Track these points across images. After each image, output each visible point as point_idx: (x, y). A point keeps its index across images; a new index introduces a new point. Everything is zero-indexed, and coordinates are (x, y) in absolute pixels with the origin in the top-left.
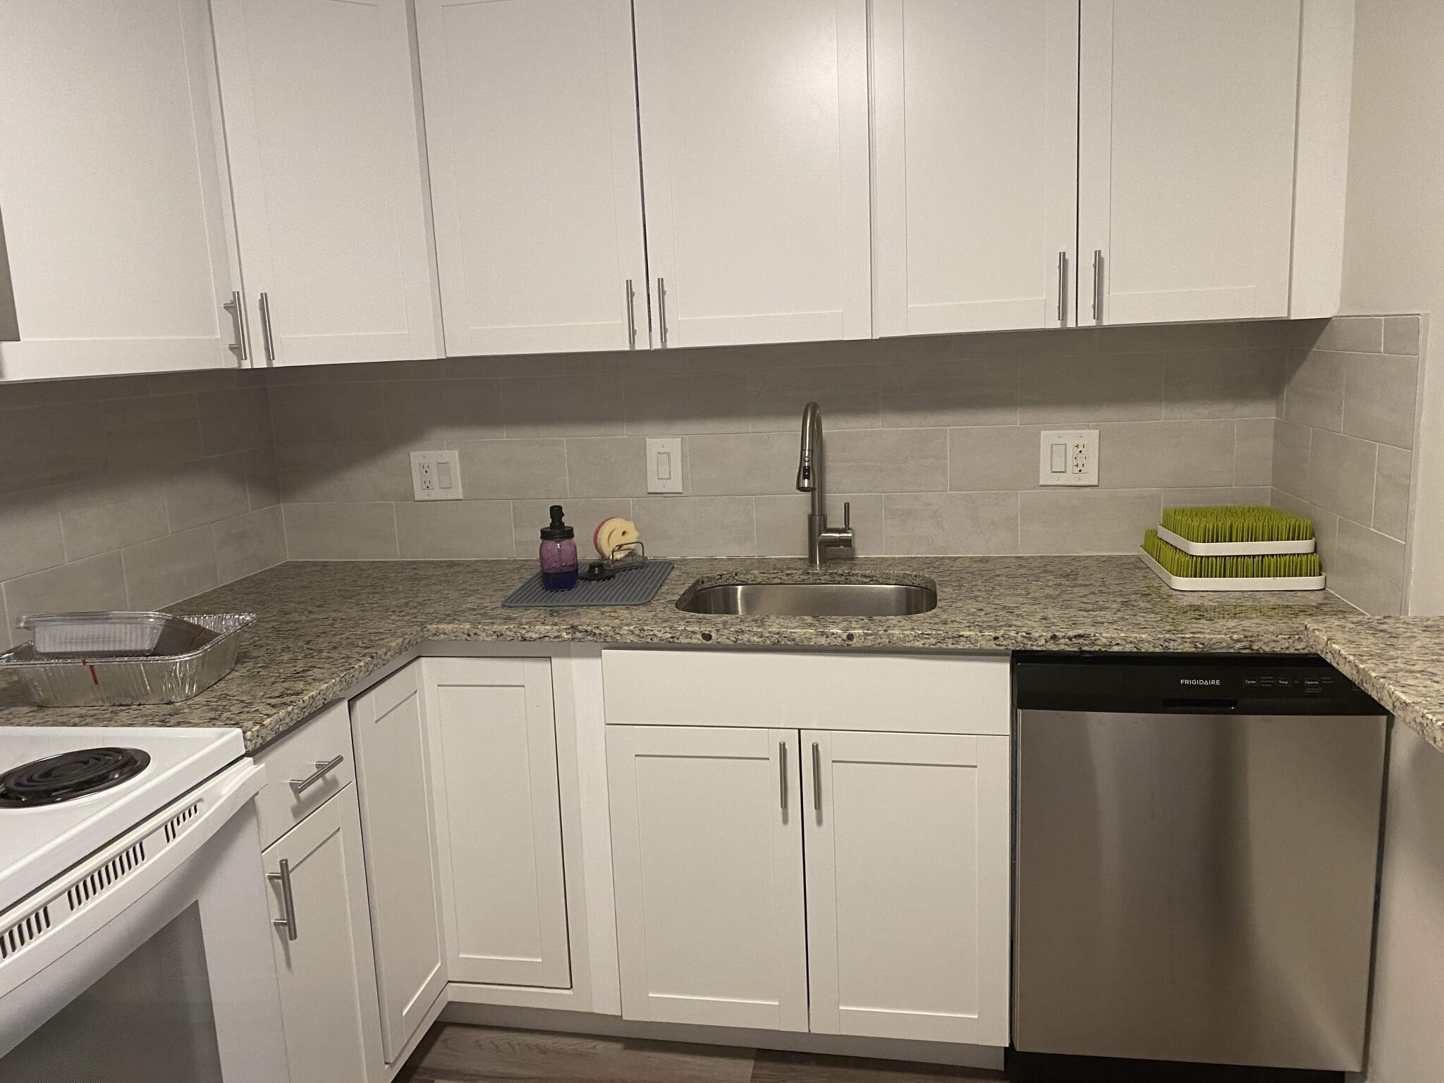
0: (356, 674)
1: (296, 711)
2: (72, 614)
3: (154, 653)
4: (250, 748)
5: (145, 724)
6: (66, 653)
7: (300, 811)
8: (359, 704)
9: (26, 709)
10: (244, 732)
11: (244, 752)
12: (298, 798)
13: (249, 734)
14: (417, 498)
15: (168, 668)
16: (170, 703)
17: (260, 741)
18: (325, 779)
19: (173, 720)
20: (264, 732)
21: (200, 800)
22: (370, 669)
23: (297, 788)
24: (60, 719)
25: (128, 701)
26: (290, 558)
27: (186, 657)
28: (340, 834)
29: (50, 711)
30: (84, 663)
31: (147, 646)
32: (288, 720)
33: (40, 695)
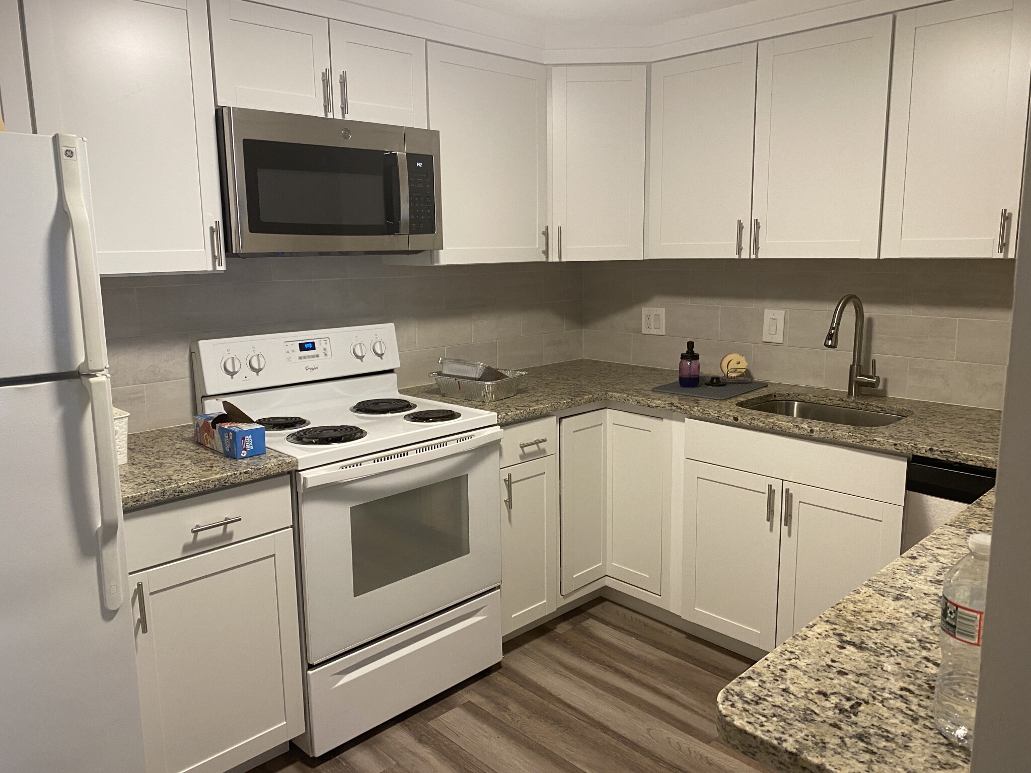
0: (561, 405)
1: (525, 413)
2: (454, 360)
3: (479, 380)
4: (500, 422)
5: (470, 407)
6: (449, 375)
7: (525, 457)
8: (564, 421)
9: (438, 396)
10: (498, 415)
11: (497, 423)
12: (523, 451)
13: (500, 416)
14: (643, 333)
15: (483, 388)
16: (484, 402)
17: (505, 420)
18: (538, 446)
19: (480, 407)
20: (507, 417)
21: (474, 435)
22: (569, 405)
23: (522, 447)
24: (446, 401)
25: (470, 399)
26: (584, 357)
27: (489, 383)
28: (544, 476)
29: (444, 398)
30: (456, 380)
31: (478, 376)
32: (520, 415)
33: (443, 391)
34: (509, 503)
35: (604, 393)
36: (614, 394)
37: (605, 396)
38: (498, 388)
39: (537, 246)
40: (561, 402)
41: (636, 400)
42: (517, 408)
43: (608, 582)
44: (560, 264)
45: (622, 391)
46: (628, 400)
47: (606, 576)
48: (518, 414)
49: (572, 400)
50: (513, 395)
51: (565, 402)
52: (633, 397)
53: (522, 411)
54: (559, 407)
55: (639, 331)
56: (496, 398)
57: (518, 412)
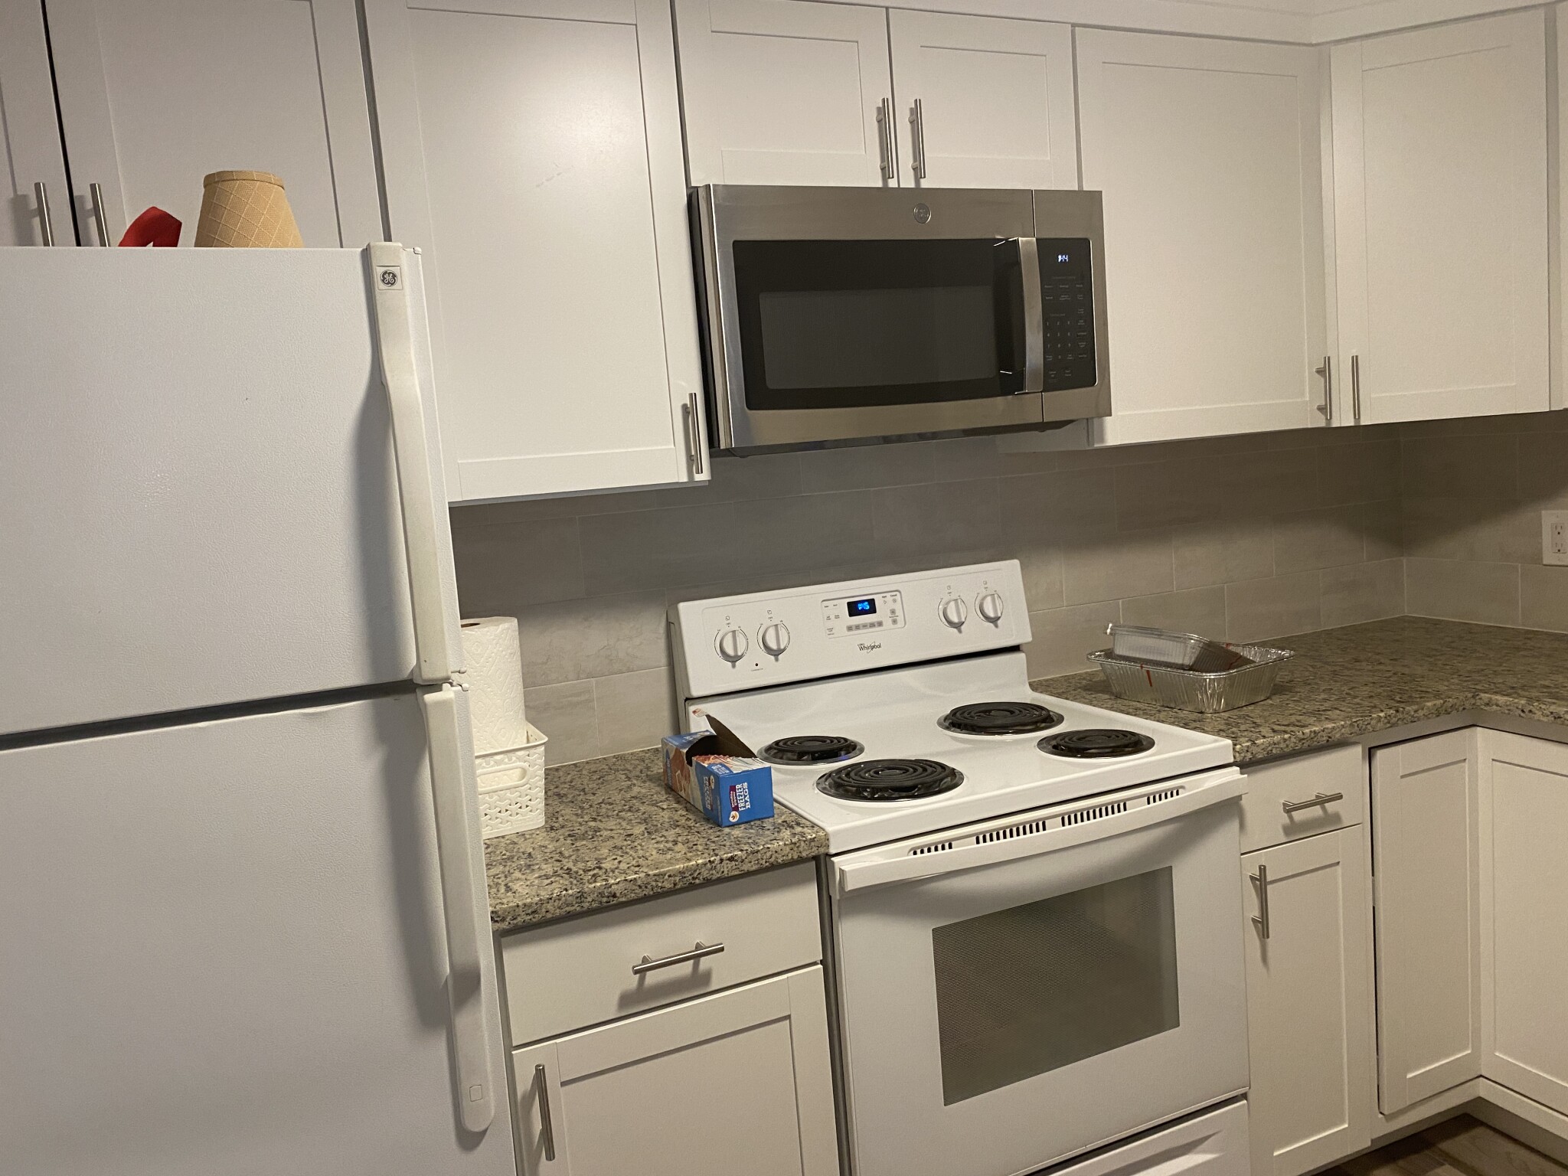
0: (1373, 722)
1: (1293, 739)
2: (1137, 628)
3: (1191, 668)
4: (1238, 759)
5: (1172, 724)
6: (1134, 658)
7: (1294, 831)
8: (1380, 754)
9: (1107, 696)
10: (1235, 745)
11: (1232, 760)
12: (1291, 818)
13: (1238, 747)
14: (1544, 563)
15: (1202, 685)
16: (1202, 713)
17: (1249, 755)
18: (1324, 809)
19: (1194, 725)
20: (1254, 749)
21: (1182, 787)
22: (1392, 721)
23: (1289, 809)
24: (1123, 708)
25: (1173, 705)
26: (1407, 611)
27: (1212, 676)
28: (1339, 868)
29: (1119, 701)
30: (1142, 667)
31: (1188, 661)
32: (1282, 745)
33: (1116, 689)
34: (1262, 925)
35: (1470, 695)
36: (1494, 697)
37: (1473, 701)
38: (1231, 686)
39: (1308, 399)
40: (1374, 716)
41: (1552, 713)
42: (1276, 728)
43: (1484, 1090)
44: (1357, 430)
45: (1512, 691)
46: (1530, 711)
47: (1481, 1076)
48: (1279, 743)
49: (1397, 711)
50: (1263, 698)
51: (1382, 714)
52: (1543, 707)
53: (1286, 736)
54: (1369, 726)
55: (1537, 558)
56: (1226, 703)
57: (1277, 738)
